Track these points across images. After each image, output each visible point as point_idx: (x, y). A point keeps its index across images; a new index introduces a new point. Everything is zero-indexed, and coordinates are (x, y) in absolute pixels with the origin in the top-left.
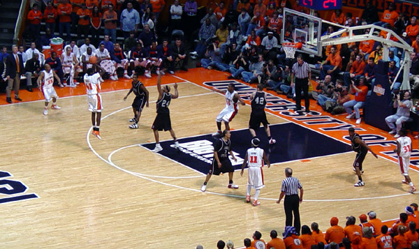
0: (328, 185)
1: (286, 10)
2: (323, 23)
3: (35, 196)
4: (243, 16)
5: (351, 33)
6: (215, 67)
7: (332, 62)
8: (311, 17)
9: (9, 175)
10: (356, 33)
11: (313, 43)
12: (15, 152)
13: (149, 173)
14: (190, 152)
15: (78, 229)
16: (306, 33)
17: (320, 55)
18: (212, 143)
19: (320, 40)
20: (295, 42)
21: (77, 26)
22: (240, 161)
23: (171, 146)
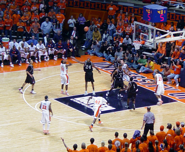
1: (135, 22)
2: (156, 30)
5: (172, 36)
7: (160, 52)
8: (150, 26)
11: (151, 42)
13: (58, 115)
14: (81, 103)
15: (18, 147)
16: (147, 35)
17: (155, 48)
19: (155, 40)
20: (141, 41)
21: (16, 31)
22: (110, 108)
23: (71, 99)
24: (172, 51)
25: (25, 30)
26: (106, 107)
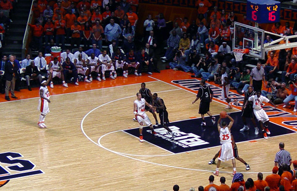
0: (271, 160)
1: (236, 23)
2: (265, 33)
3: (41, 172)
4: (202, 28)
5: (287, 41)
6: (180, 69)
7: (271, 64)
8: (256, 29)
9: (20, 156)
10: (291, 41)
11: (257, 50)
12: (24, 137)
13: (130, 153)
14: (162, 136)
16: (252, 41)
17: (264, 58)
18: (179, 129)
19: (263, 47)
20: (244, 49)
21: (70, 38)
22: (202, 142)
23: (148, 131)
24: (287, 63)
25: (83, 36)
26: (196, 141)
